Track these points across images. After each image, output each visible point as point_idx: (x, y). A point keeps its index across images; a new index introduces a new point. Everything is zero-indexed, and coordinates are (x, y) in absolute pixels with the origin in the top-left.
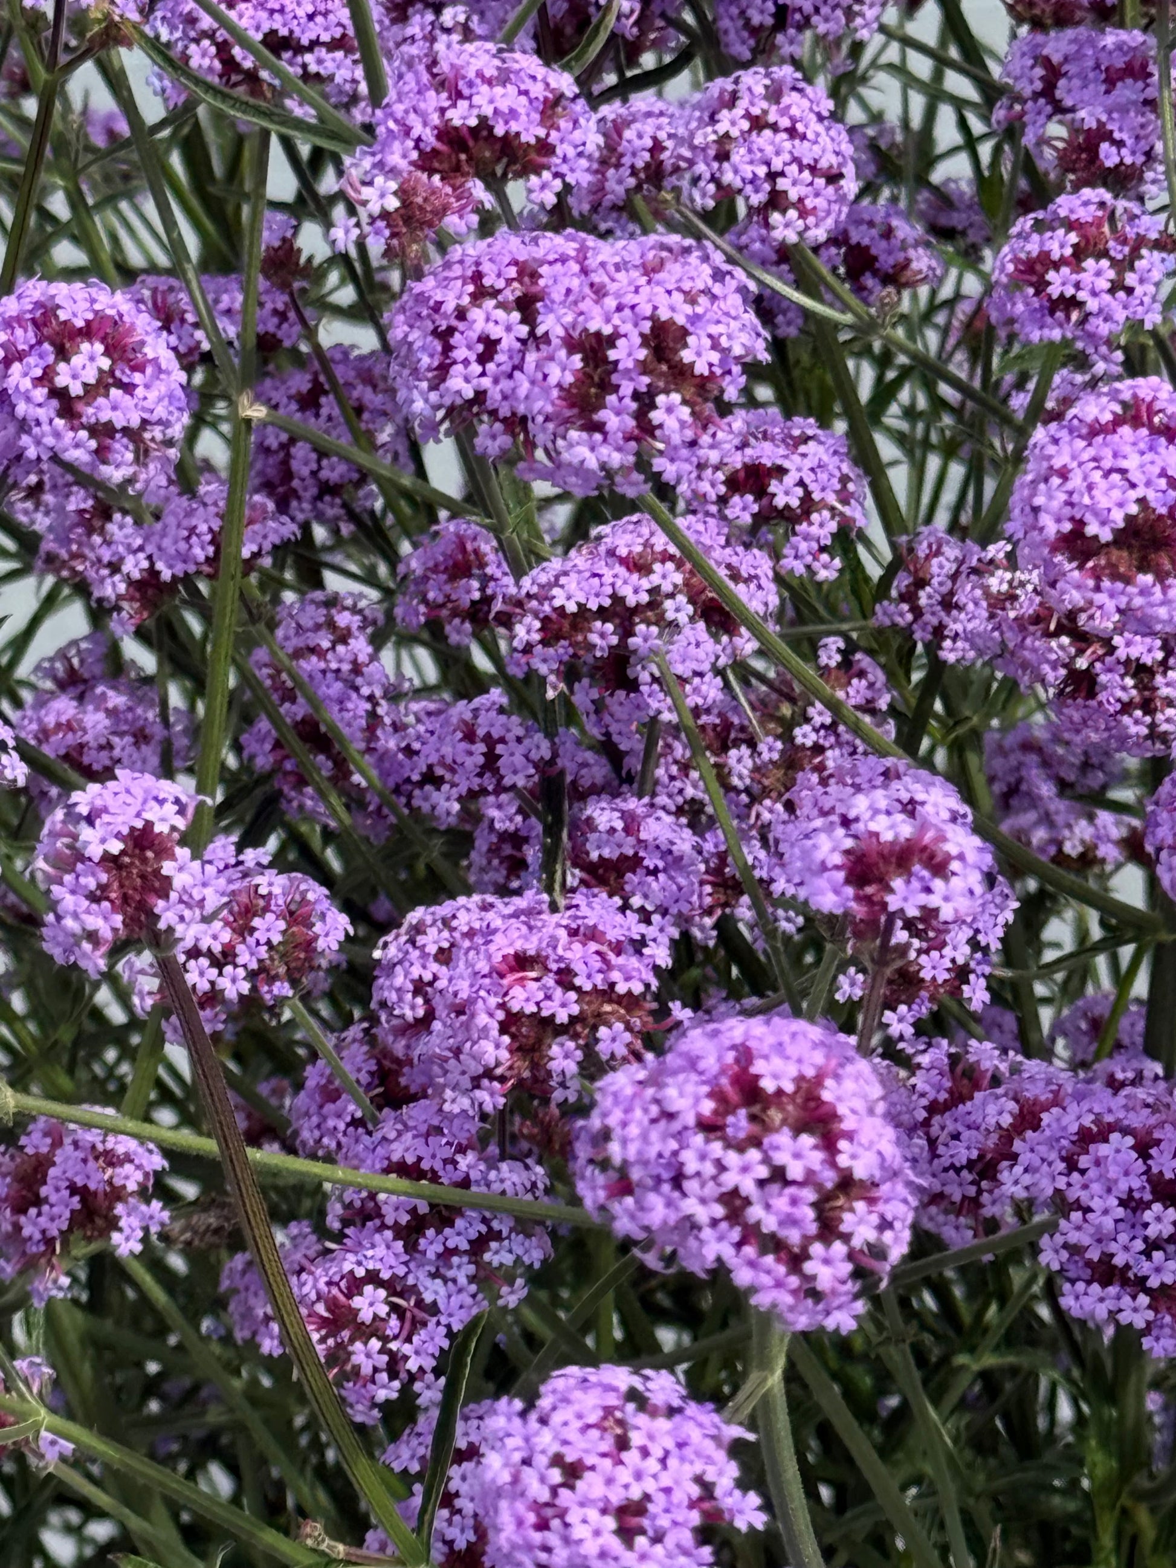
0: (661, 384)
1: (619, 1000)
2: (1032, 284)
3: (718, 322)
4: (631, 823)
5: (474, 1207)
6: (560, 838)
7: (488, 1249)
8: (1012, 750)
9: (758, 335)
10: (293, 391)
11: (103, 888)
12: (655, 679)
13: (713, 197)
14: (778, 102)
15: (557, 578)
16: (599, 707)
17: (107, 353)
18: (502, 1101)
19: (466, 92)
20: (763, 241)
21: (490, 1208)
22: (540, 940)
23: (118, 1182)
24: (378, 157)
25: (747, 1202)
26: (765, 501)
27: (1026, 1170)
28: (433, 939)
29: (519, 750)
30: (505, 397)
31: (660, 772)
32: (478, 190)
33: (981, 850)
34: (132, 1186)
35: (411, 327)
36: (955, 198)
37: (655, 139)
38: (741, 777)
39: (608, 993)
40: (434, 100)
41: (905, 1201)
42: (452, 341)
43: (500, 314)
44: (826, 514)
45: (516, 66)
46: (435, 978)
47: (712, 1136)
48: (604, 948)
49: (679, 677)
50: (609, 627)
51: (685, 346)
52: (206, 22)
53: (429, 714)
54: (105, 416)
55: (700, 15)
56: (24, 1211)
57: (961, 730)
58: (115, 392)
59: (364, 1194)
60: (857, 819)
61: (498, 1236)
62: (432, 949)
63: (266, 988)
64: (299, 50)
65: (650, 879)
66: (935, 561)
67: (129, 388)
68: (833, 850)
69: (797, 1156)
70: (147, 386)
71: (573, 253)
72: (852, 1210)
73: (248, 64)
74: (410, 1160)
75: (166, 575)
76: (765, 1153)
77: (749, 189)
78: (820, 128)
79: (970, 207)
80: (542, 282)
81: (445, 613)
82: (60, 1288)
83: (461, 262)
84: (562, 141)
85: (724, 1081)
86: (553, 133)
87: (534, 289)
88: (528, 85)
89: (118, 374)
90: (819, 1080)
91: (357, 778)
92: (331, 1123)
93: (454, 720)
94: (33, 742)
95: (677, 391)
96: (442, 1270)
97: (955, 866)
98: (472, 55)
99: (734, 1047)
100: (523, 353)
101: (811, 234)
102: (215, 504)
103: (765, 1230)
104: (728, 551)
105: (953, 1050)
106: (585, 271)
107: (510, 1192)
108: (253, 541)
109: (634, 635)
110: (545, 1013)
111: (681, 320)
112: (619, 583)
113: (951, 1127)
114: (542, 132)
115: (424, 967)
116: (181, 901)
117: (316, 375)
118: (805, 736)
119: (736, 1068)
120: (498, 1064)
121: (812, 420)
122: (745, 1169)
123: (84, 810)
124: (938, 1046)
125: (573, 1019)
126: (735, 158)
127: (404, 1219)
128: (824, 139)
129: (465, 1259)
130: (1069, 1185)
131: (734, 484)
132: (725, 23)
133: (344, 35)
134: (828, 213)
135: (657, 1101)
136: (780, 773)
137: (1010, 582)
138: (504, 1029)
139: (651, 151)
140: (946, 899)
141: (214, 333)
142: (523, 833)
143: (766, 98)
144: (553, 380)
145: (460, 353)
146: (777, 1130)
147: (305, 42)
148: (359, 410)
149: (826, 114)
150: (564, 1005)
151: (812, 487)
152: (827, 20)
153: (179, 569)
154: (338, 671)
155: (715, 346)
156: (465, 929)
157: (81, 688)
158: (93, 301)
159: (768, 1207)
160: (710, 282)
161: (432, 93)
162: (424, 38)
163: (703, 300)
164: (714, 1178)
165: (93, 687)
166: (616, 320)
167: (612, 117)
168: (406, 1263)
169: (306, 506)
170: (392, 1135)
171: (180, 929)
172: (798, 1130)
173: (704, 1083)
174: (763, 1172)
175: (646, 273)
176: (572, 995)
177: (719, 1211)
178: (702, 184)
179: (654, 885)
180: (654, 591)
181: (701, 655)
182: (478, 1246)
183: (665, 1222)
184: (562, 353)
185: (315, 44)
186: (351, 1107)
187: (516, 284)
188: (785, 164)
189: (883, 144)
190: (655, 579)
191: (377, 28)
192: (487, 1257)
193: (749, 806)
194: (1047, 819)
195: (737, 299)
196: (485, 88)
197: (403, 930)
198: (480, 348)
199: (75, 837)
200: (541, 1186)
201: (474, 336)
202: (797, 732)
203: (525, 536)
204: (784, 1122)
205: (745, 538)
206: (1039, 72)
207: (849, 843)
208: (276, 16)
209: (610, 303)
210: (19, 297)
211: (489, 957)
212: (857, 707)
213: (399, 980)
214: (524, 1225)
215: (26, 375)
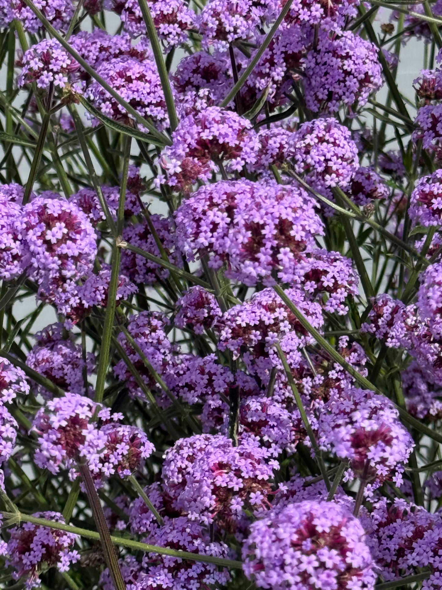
0: (282, 244)
1: (259, 482)
2: (426, 204)
3: (305, 220)
4: (264, 407)
5: (200, 561)
6: (236, 412)
7: (205, 577)
8: (410, 371)
9: (320, 225)
10: (137, 232)
11: (59, 439)
12: (275, 353)
13: (303, 168)
14: (329, 132)
15: (238, 313)
16: (253, 362)
17: (66, 227)
18: (212, 520)
19: (208, 126)
20: (322, 185)
21: (206, 561)
22: (228, 458)
23: (60, 543)
24: (174, 150)
25: (310, 576)
26: (319, 284)
27: (417, 554)
28: (186, 452)
29: (221, 378)
30: (221, 246)
31: (276, 386)
32: (212, 165)
33: (405, 435)
34: (66, 545)
35: (185, 217)
36: (392, 158)
37: (280, 143)
38: (307, 390)
39: (255, 479)
40: (195, 129)
41: (372, 576)
42: (200, 224)
43: (219, 213)
44: (343, 289)
45: (228, 116)
46: (187, 467)
47: (296, 549)
48: (253, 462)
49: (285, 352)
50: (258, 333)
51: (292, 229)
52: (108, 95)
53: (187, 360)
54: (65, 251)
55: (297, 92)
56: (24, 554)
57: (393, 371)
58: (69, 242)
59: (157, 554)
60: (356, 422)
61: (209, 572)
62: (186, 456)
63: (121, 472)
64: (144, 106)
65: (271, 429)
66: (385, 308)
67: (74, 241)
68: (347, 433)
69: (330, 558)
70: (81, 240)
71: (248, 190)
72: (351, 580)
73: (124, 111)
74: (175, 541)
75: (86, 305)
76: (317, 556)
77: (317, 165)
78: (345, 142)
79: (399, 161)
80: (236, 201)
81: (194, 321)
82: (37, 584)
83: (205, 192)
84: (245, 146)
85: (302, 527)
86: (242, 143)
87: (232, 204)
88: (233, 124)
89: (70, 235)
90: (339, 528)
91: (158, 385)
92: (144, 521)
93: (197, 365)
94: (33, 367)
95: (288, 246)
96: (187, 585)
97: (395, 441)
98: (211, 112)
99: (305, 514)
100: (228, 228)
101: (341, 183)
102: (106, 279)
103: (317, 587)
104: (305, 303)
105: (388, 502)
106: (253, 197)
107: (214, 554)
108: (120, 293)
109: (267, 336)
110: (229, 487)
111: (290, 219)
112: (262, 315)
113: (387, 533)
114: (237, 143)
115: (182, 462)
116: (89, 445)
117: (146, 226)
118: (333, 375)
119: (307, 522)
120: (211, 506)
121: (338, 253)
122: (309, 563)
123: (52, 408)
124: (383, 500)
125: (241, 489)
126: (312, 153)
127: (172, 565)
128: (347, 147)
129: (196, 581)
130: (434, 561)
131: (308, 277)
132: (309, 98)
133: (161, 101)
134: (348, 175)
135: (275, 533)
136: (323, 389)
137: (416, 321)
138: (213, 492)
139: (279, 148)
140: (391, 454)
141: (108, 213)
142: (222, 408)
143: (325, 130)
144: (240, 241)
145: (204, 228)
146: (323, 547)
147: (146, 103)
148: (162, 240)
149: (347, 137)
150: (237, 484)
151: (338, 279)
152: (348, 98)
153: (91, 303)
154: (152, 342)
155: (304, 229)
156: (199, 448)
157: (53, 343)
158: (61, 206)
159: (318, 578)
160: (302, 204)
161: (195, 126)
162: (192, 100)
163: (299, 211)
164: (297, 566)
165: (57, 344)
166: (265, 219)
167: (264, 135)
168: (173, 582)
169: (141, 277)
170: (169, 531)
171: (88, 456)
172: (331, 547)
173: (294, 527)
174: (316, 564)
175: (277, 200)
176: (241, 480)
177: (299, 579)
178: (299, 163)
179: (273, 432)
180: (276, 319)
181: (294, 344)
182: (201, 576)
183: (277, 582)
184: (243, 230)
185: (150, 104)
186: (152, 515)
187: (226, 202)
188: (332, 156)
189: (365, 137)
190: (276, 314)
191: (174, 98)
192: (204, 580)
193: (310, 401)
194: (424, 400)
195: (313, 211)
196: (216, 125)
197: (175, 447)
198: (211, 226)
199: (48, 418)
200: (226, 552)
201: (209, 221)
202: (330, 373)
203: (226, 294)
204: (325, 544)
205: (312, 298)
206: (430, 120)
207: (353, 431)
208: (135, 93)
209: (263, 211)
210: (33, 204)
211: (208, 464)
212: (353, 364)
213: (172, 467)
214: (220, 568)
215: (34, 234)
